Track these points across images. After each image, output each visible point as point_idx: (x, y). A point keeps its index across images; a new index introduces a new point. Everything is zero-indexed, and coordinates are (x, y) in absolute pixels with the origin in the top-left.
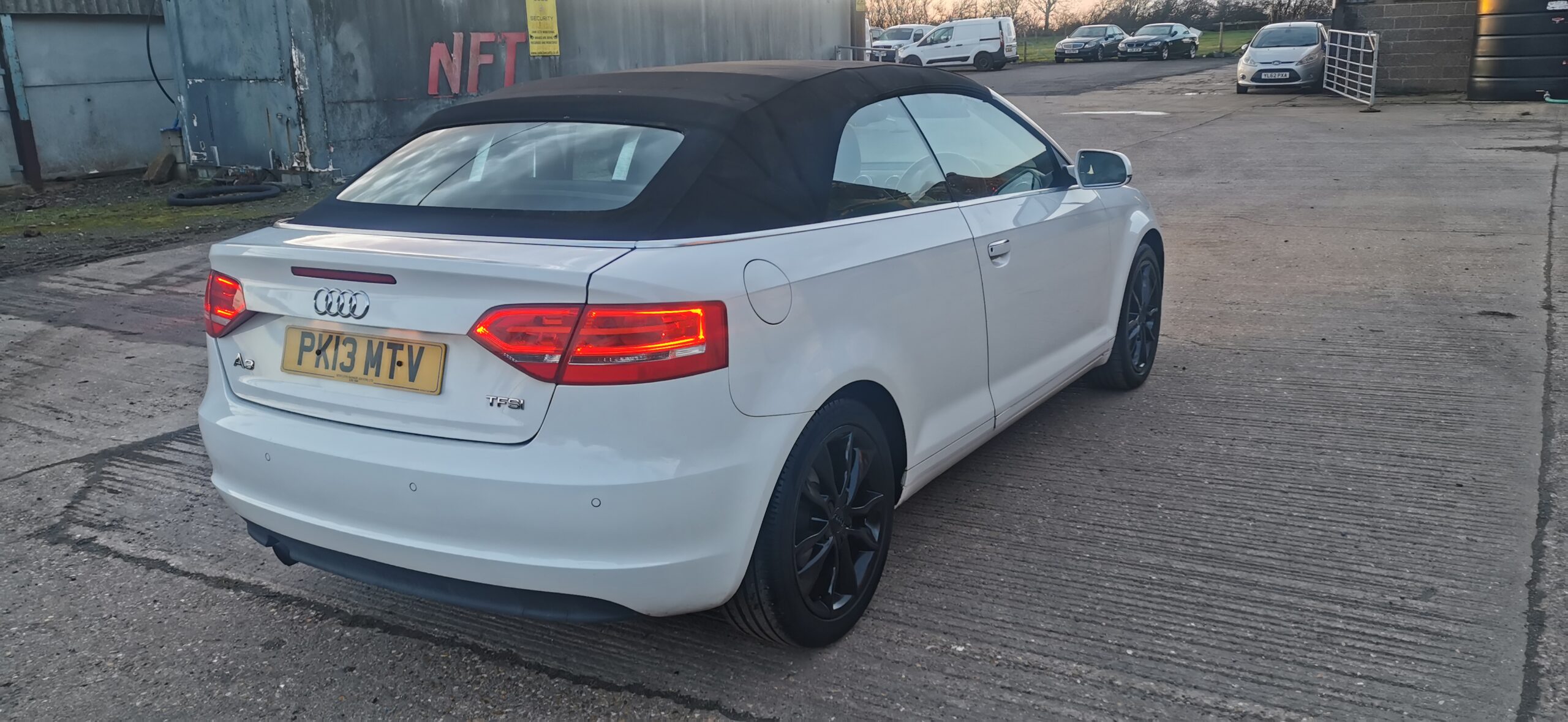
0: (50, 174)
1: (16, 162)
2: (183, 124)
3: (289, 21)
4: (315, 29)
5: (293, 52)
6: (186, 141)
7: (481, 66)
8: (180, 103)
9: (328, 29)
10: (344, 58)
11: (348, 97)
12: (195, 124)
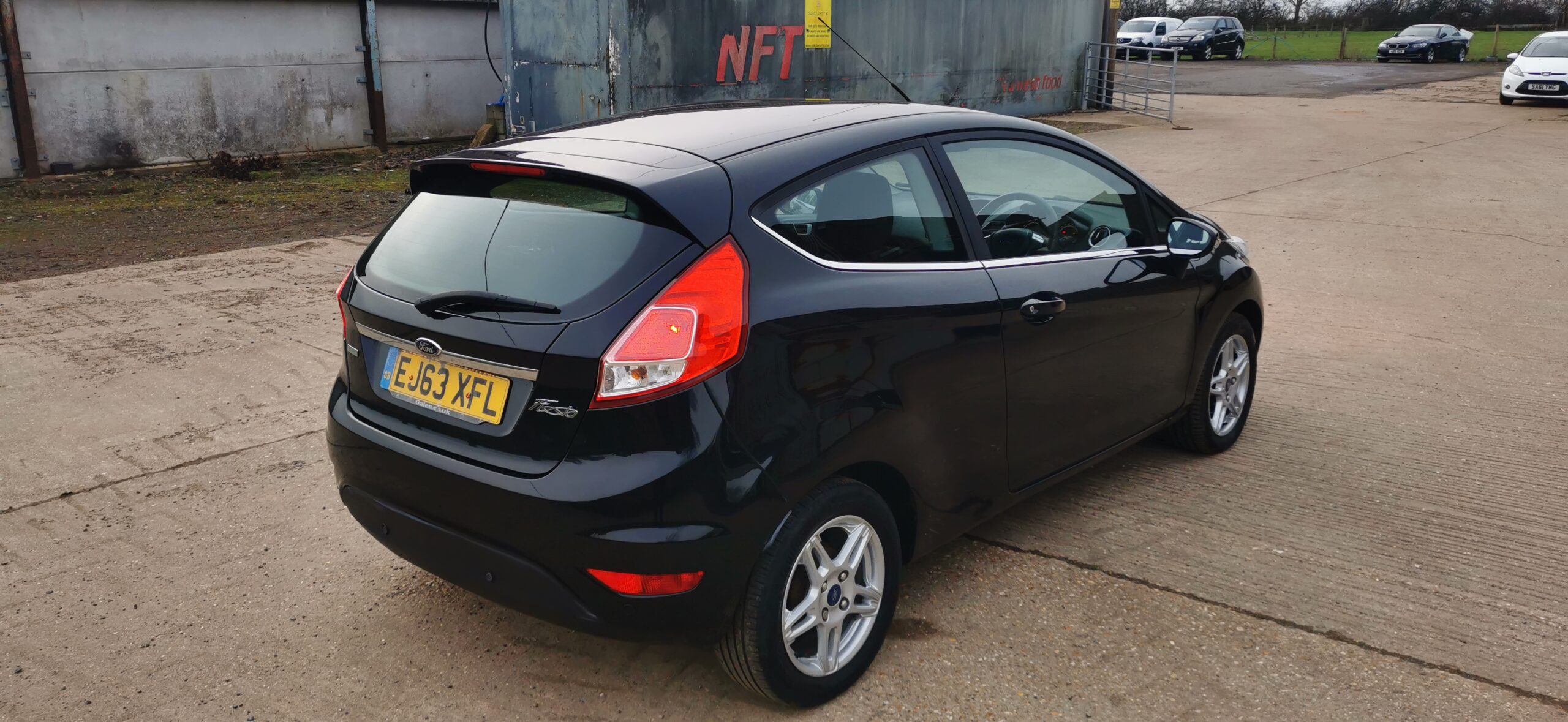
0: (393, 138)
1: (368, 127)
2: (507, 100)
3: (609, 14)
4: (630, 21)
5: (610, 42)
6: (509, 116)
7: (762, 56)
8: (506, 82)
9: (640, 22)
10: (652, 48)
11: (651, 83)
12: (518, 101)
